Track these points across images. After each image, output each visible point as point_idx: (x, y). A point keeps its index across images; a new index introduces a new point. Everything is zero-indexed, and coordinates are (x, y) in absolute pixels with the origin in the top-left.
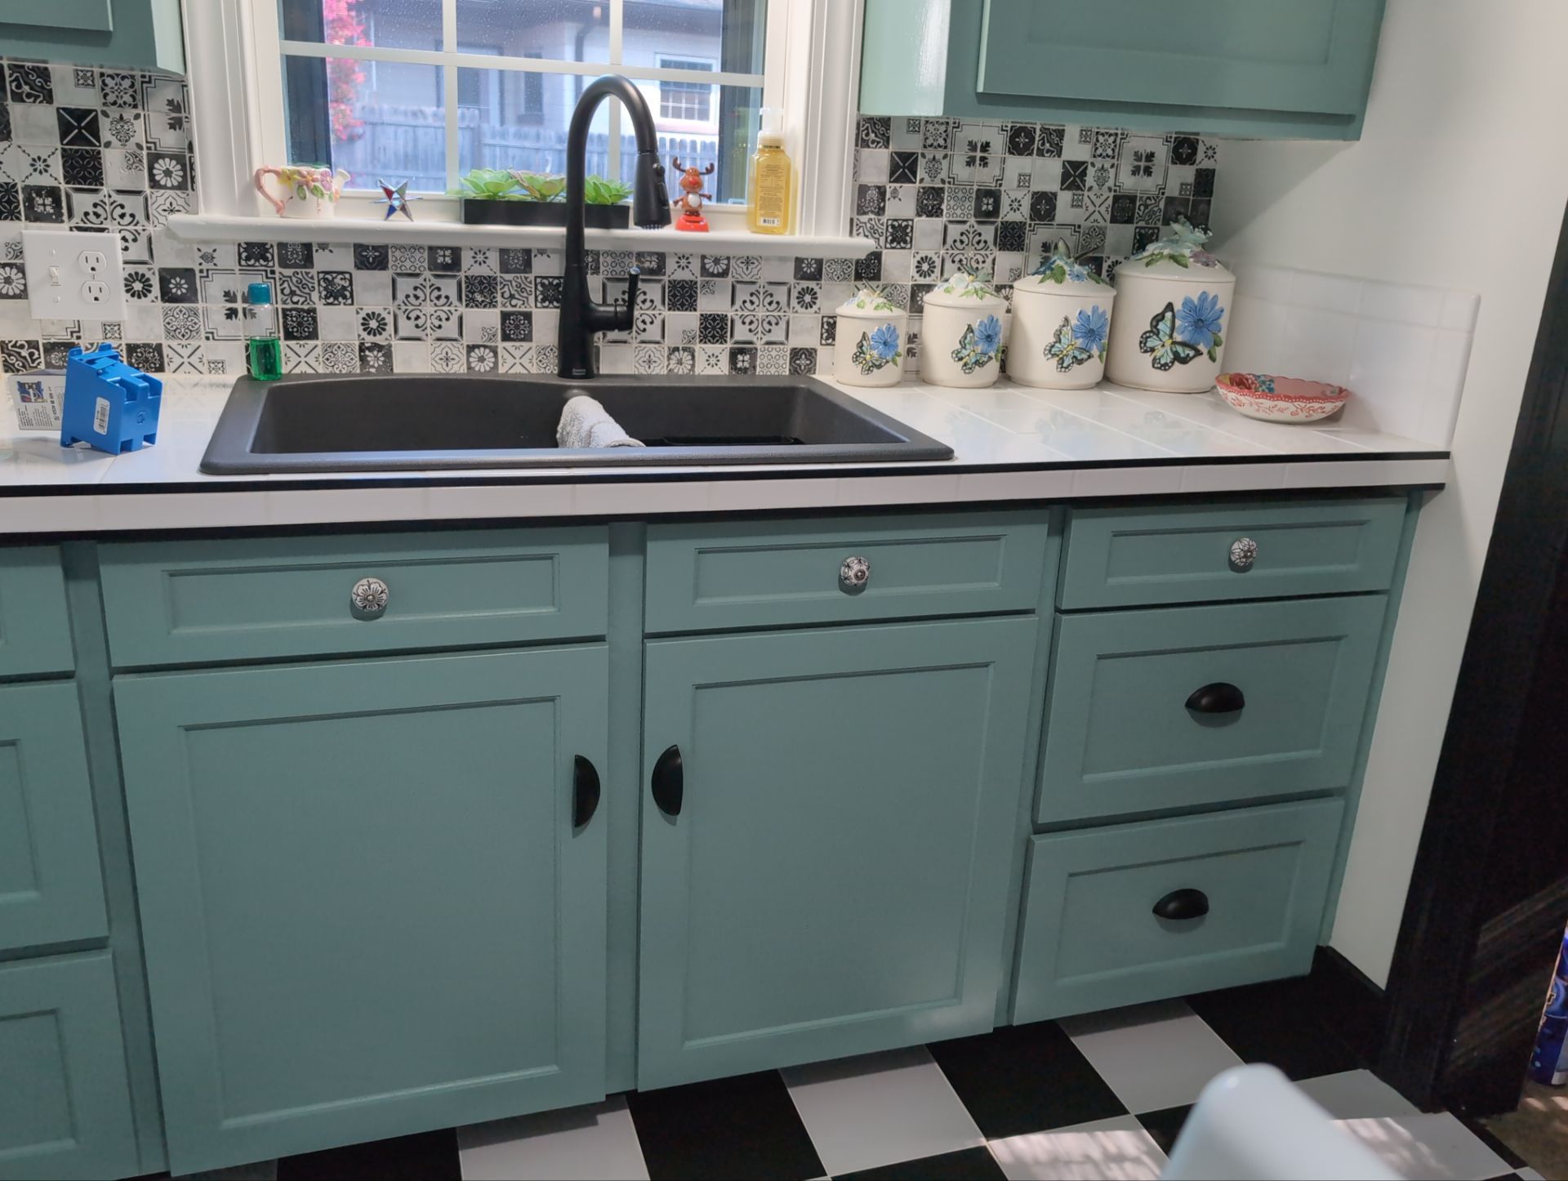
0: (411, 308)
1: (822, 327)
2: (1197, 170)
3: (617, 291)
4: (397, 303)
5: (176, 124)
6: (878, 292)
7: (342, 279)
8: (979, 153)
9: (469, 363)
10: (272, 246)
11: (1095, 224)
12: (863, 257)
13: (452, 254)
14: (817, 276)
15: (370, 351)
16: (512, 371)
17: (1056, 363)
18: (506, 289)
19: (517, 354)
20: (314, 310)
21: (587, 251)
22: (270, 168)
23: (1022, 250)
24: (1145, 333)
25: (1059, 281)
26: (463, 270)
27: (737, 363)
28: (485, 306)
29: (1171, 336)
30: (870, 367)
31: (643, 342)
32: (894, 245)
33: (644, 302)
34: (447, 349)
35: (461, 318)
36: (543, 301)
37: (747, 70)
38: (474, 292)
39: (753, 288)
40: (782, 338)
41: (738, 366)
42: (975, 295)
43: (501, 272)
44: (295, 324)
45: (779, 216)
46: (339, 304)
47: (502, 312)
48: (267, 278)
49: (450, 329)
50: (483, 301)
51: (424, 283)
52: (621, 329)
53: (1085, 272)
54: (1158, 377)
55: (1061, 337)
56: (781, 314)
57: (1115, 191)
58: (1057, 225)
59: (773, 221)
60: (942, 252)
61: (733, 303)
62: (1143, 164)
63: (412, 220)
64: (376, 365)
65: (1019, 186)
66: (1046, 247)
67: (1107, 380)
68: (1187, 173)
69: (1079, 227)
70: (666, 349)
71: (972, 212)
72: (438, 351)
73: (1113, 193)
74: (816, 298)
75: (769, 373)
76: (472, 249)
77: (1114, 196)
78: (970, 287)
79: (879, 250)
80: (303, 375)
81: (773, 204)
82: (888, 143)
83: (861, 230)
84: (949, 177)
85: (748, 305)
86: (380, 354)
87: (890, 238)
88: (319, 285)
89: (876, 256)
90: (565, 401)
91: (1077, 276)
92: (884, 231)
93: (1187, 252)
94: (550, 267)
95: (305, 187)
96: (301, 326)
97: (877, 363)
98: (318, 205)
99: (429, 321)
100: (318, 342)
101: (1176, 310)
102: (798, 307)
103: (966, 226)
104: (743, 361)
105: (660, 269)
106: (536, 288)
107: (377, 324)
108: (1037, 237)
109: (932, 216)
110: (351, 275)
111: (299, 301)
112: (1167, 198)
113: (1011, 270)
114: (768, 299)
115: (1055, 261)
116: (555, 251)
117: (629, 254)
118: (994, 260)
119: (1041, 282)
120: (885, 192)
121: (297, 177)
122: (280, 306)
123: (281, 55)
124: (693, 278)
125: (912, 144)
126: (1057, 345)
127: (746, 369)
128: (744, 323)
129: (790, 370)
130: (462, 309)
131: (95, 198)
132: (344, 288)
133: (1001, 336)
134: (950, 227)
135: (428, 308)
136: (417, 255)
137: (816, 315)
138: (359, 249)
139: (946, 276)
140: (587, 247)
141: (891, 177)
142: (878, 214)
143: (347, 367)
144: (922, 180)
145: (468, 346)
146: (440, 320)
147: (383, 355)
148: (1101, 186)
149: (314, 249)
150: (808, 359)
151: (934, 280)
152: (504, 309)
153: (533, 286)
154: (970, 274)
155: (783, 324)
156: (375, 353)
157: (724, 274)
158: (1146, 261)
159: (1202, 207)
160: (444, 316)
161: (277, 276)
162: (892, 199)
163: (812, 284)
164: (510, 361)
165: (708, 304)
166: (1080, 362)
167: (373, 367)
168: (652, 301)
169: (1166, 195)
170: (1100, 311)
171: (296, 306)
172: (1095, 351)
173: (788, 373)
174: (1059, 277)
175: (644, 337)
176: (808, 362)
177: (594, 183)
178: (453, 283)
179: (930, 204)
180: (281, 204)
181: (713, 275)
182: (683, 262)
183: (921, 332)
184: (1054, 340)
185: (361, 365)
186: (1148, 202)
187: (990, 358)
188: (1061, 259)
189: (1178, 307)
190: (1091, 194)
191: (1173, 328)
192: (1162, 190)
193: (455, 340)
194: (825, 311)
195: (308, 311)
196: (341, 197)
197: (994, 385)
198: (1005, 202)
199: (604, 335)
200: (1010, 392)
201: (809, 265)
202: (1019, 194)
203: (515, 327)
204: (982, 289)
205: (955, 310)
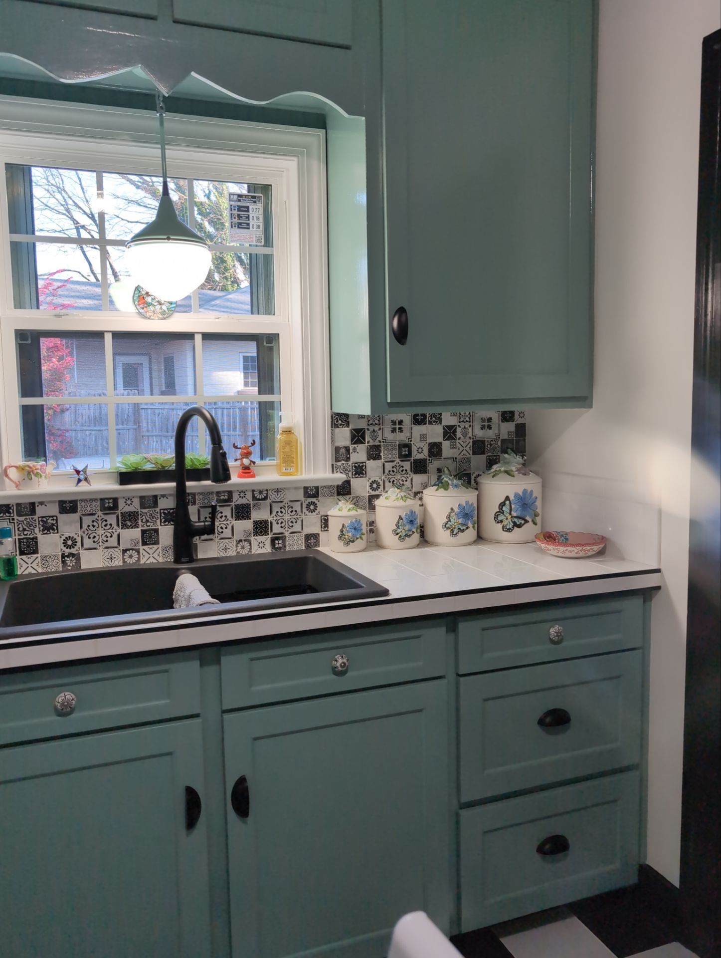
0: (91, 532)
1: (321, 522)
2: (516, 424)
3: (206, 513)
4: (82, 530)
6: (349, 502)
7: (52, 520)
8: (398, 426)
9: (124, 559)
10: (13, 506)
11: (464, 456)
12: (340, 483)
13: (113, 501)
14: (316, 495)
15: (68, 558)
16: (148, 562)
17: (449, 532)
18: (144, 517)
19: (151, 552)
20: (36, 538)
21: (188, 493)
22: (12, 465)
23: (427, 473)
24: (497, 513)
25: (446, 489)
26: (119, 510)
27: (275, 545)
28: (132, 528)
29: (510, 514)
30: (348, 542)
31: (221, 539)
32: (357, 476)
33: (221, 517)
34: (111, 553)
35: (119, 535)
36: (165, 522)
37: (271, 392)
38: (126, 521)
39: (281, 505)
40: (300, 529)
41: (276, 547)
42: (401, 500)
43: (141, 509)
44: (25, 546)
45: (293, 466)
46: (50, 534)
47: (142, 530)
48: (10, 522)
49: (113, 541)
50: (131, 525)
51: (98, 518)
52: (208, 534)
53: (460, 483)
54: (506, 536)
55: (451, 518)
56: (298, 517)
57: (473, 439)
58: (444, 458)
59: (290, 469)
60: (383, 477)
61: (271, 513)
62: (486, 424)
63: (90, 485)
64: (71, 565)
65: (421, 441)
66: (439, 470)
67: (480, 538)
68: (510, 427)
69: (456, 458)
70: (235, 541)
71: (397, 456)
72: (106, 554)
73: (472, 440)
74: (317, 507)
75: (293, 549)
76: (124, 498)
77: (473, 441)
78: (399, 496)
79: (349, 479)
80: (30, 574)
81: (289, 460)
82: (349, 425)
83: (338, 470)
84: (383, 439)
85: (279, 514)
86: (73, 559)
87: (354, 473)
88: (39, 524)
89: (348, 482)
90: (177, 577)
91: (456, 486)
92: (351, 469)
93: (514, 469)
94: (168, 503)
95: (32, 473)
96: (29, 547)
97: (351, 540)
98: (39, 482)
99: (101, 538)
100: (39, 555)
101: (511, 499)
102: (307, 512)
103: (395, 463)
104: (278, 544)
105: (230, 499)
106: (161, 516)
107: (72, 542)
108: (433, 465)
109: (376, 460)
110: (57, 517)
111: (27, 534)
112: (502, 440)
113: (421, 483)
114: (290, 510)
115: (443, 478)
116: (170, 495)
117: (212, 493)
118: (412, 479)
119: (437, 490)
120: (349, 449)
121: (27, 468)
122: (17, 537)
123: (20, 405)
124: (248, 502)
125: (362, 424)
126: (449, 523)
127: (280, 547)
128: (278, 523)
129: (305, 546)
130: (119, 530)
132: (53, 525)
133: (418, 520)
134: (386, 464)
135: (101, 531)
136: (94, 503)
137: (317, 516)
138: (61, 503)
139: (386, 490)
140: (188, 491)
141: (352, 442)
142: (347, 461)
143: (55, 567)
144: (368, 442)
145: (123, 550)
146: (107, 537)
147: (75, 559)
148: (465, 436)
149: (36, 505)
150: (315, 540)
151: (380, 492)
152: (143, 528)
153: (159, 514)
154: (398, 488)
155: (299, 522)
156: (71, 558)
157: (265, 498)
158: (492, 474)
159: (521, 443)
160: (109, 535)
161: (15, 521)
162: (353, 453)
163: (314, 500)
164: (147, 556)
165: (256, 515)
166: (463, 531)
167: (70, 566)
168: (226, 516)
169: (501, 438)
170: (470, 503)
171: (26, 536)
172: (470, 525)
173: (304, 548)
174: (446, 487)
175: (222, 536)
176: (315, 541)
177: (191, 459)
178: (114, 517)
179: (374, 453)
180: (18, 483)
181: (259, 500)
182: (242, 495)
183: (375, 520)
184: (447, 520)
185: (62, 566)
186: (492, 442)
187: (413, 532)
188: (447, 477)
189: (512, 498)
190: (460, 441)
191: (511, 510)
192: (498, 436)
193: (116, 547)
194: (322, 513)
195: (33, 539)
196: (51, 476)
197: (418, 546)
198: (414, 449)
199: (200, 538)
200: (428, 550)
201: (311, 490)
202: (421, 445)
203: (149, 538)
204: (405, 496)
205: (391, 509)
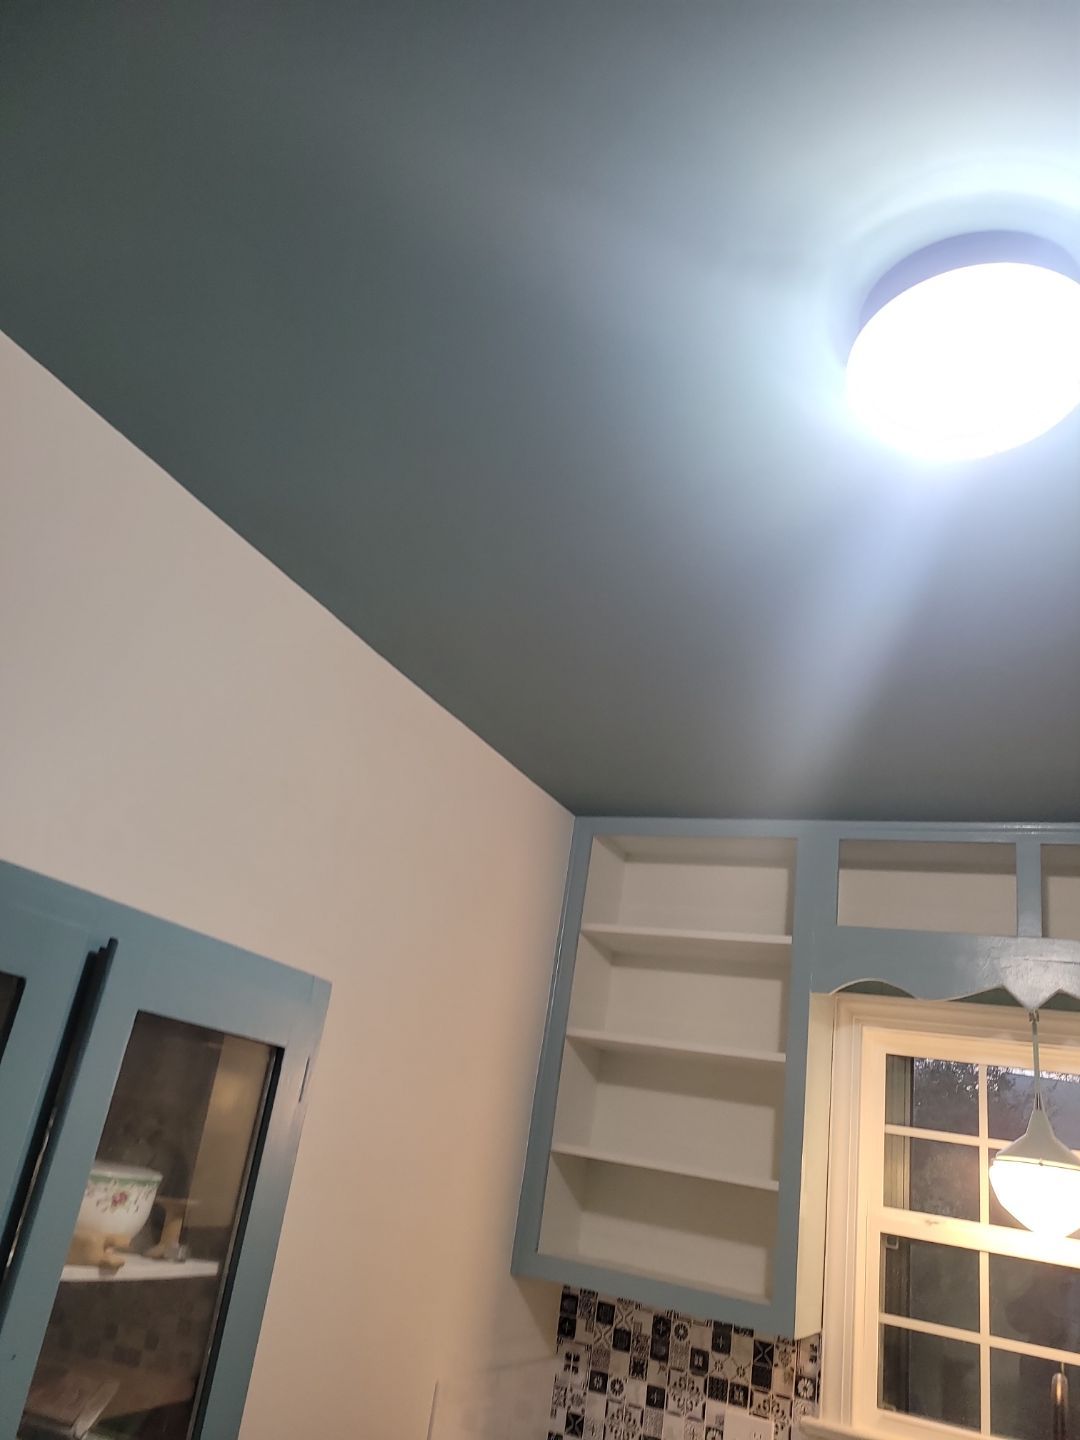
5: (814, 1359)
123: (880, 1324)
131: (766, 1397)
